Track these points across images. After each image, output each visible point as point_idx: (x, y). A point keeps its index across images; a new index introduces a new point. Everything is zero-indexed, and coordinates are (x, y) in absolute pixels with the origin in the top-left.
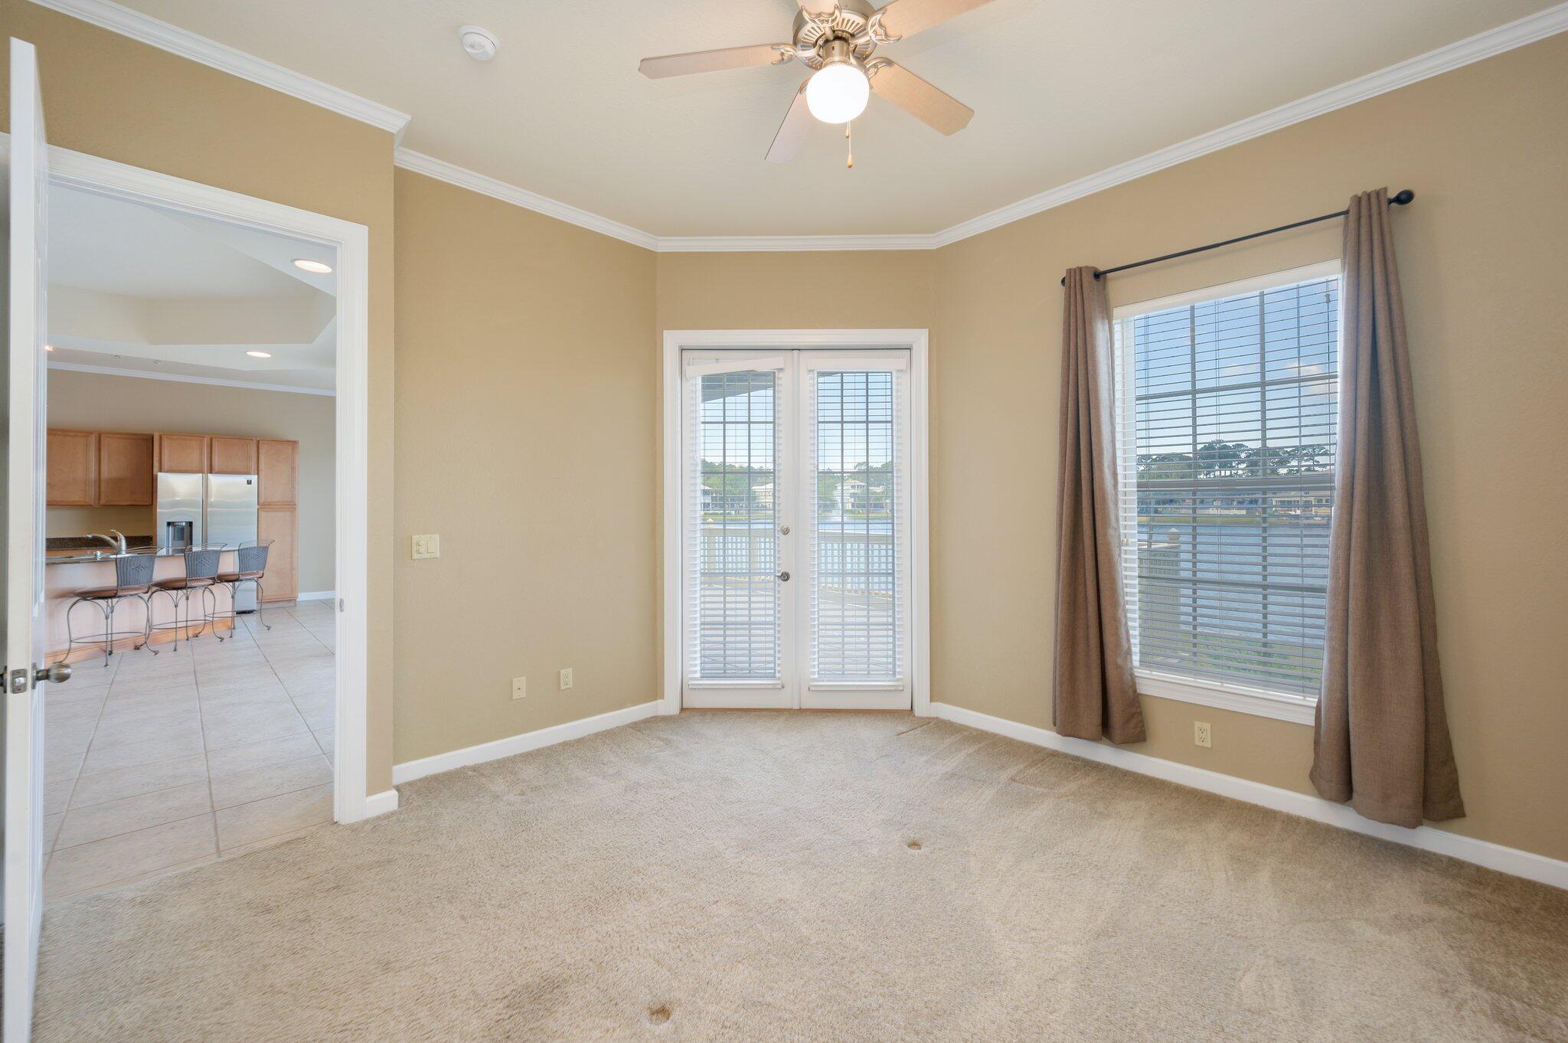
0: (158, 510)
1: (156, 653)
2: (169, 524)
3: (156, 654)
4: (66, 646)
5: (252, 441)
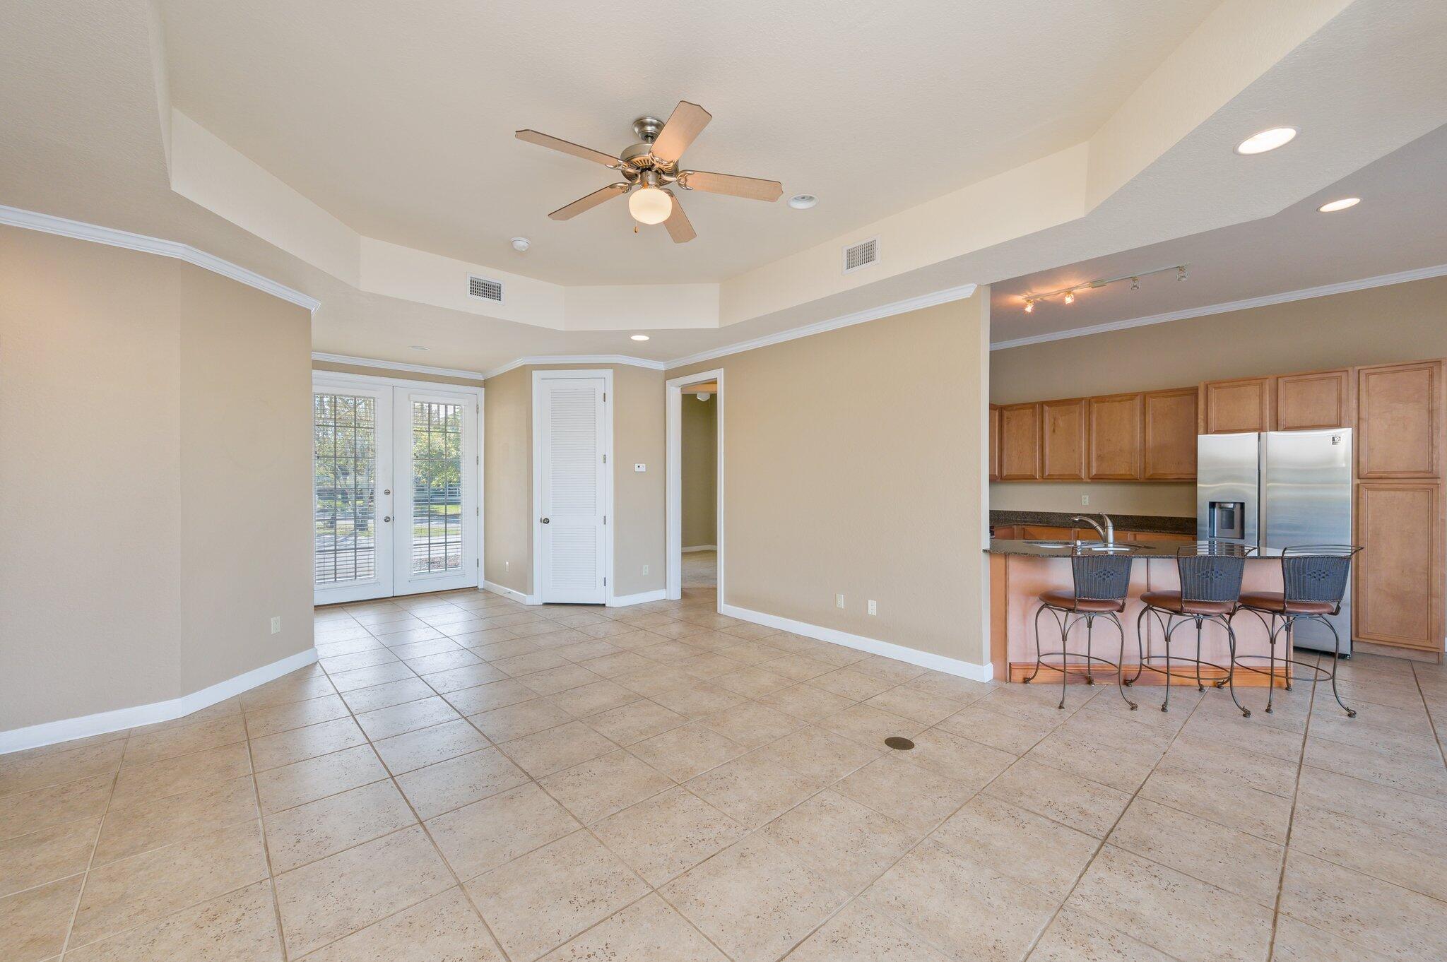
0: (1198, 485)
1: (1133, 707)
2: (1212, 505)
3: (1132, 709)
4: (1034, 660)
5: (1345, 373)
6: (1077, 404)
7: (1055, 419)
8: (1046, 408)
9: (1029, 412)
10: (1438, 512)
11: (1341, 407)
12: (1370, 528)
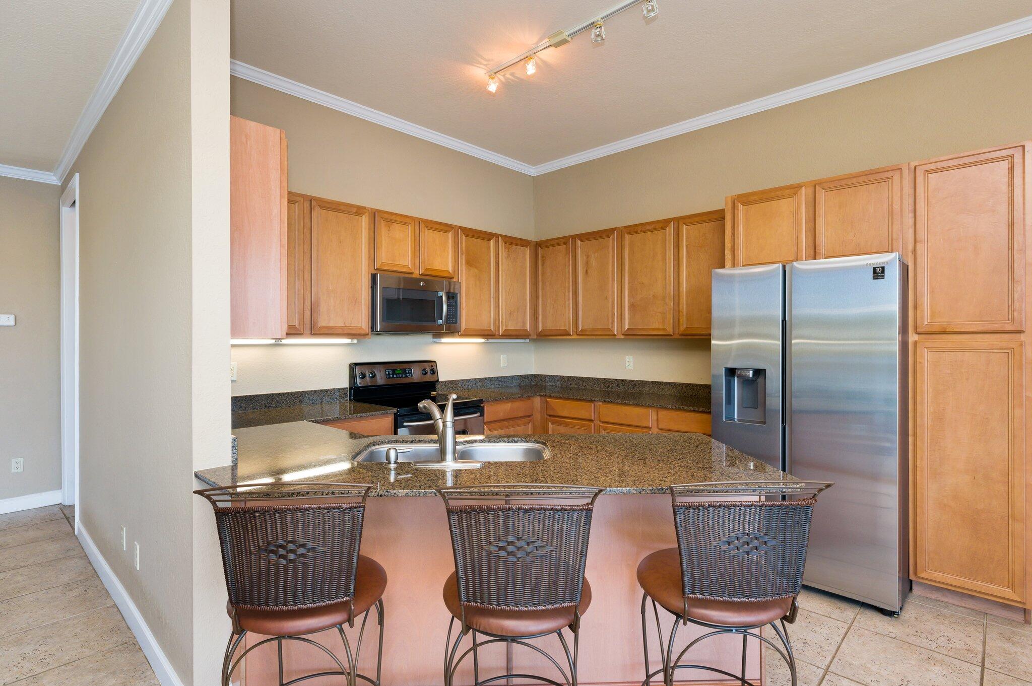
0: (713, 342)
2: (731, 372)
5: (898, 172)
6: (609, 236)
7: (588, 257)
8: (579, 243)
9: (562, 248)
10: (1021, 385)
11: (892, 224)
12: (931, 409)
